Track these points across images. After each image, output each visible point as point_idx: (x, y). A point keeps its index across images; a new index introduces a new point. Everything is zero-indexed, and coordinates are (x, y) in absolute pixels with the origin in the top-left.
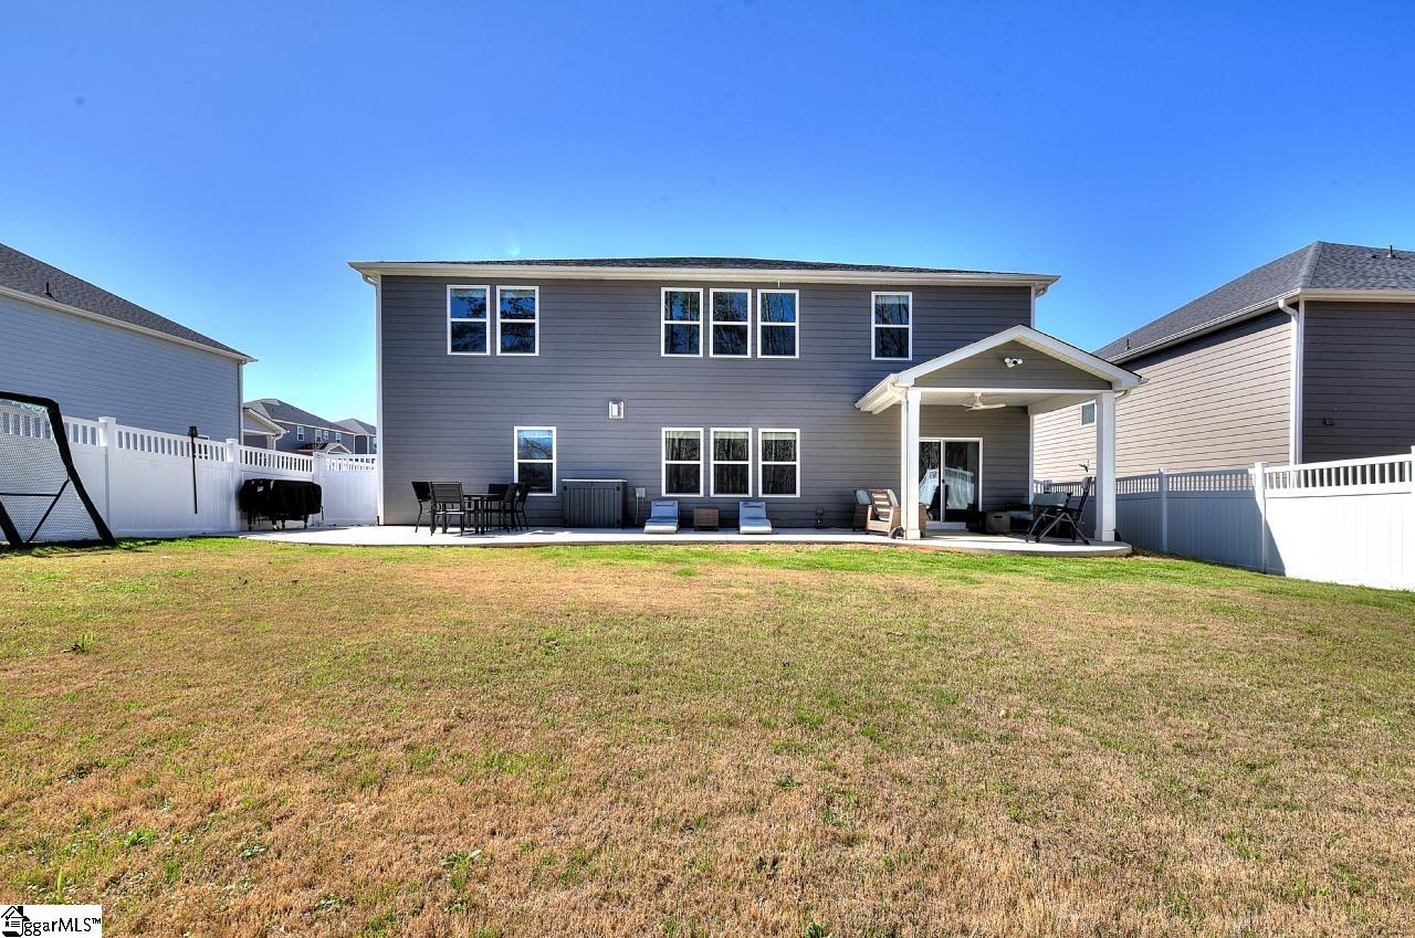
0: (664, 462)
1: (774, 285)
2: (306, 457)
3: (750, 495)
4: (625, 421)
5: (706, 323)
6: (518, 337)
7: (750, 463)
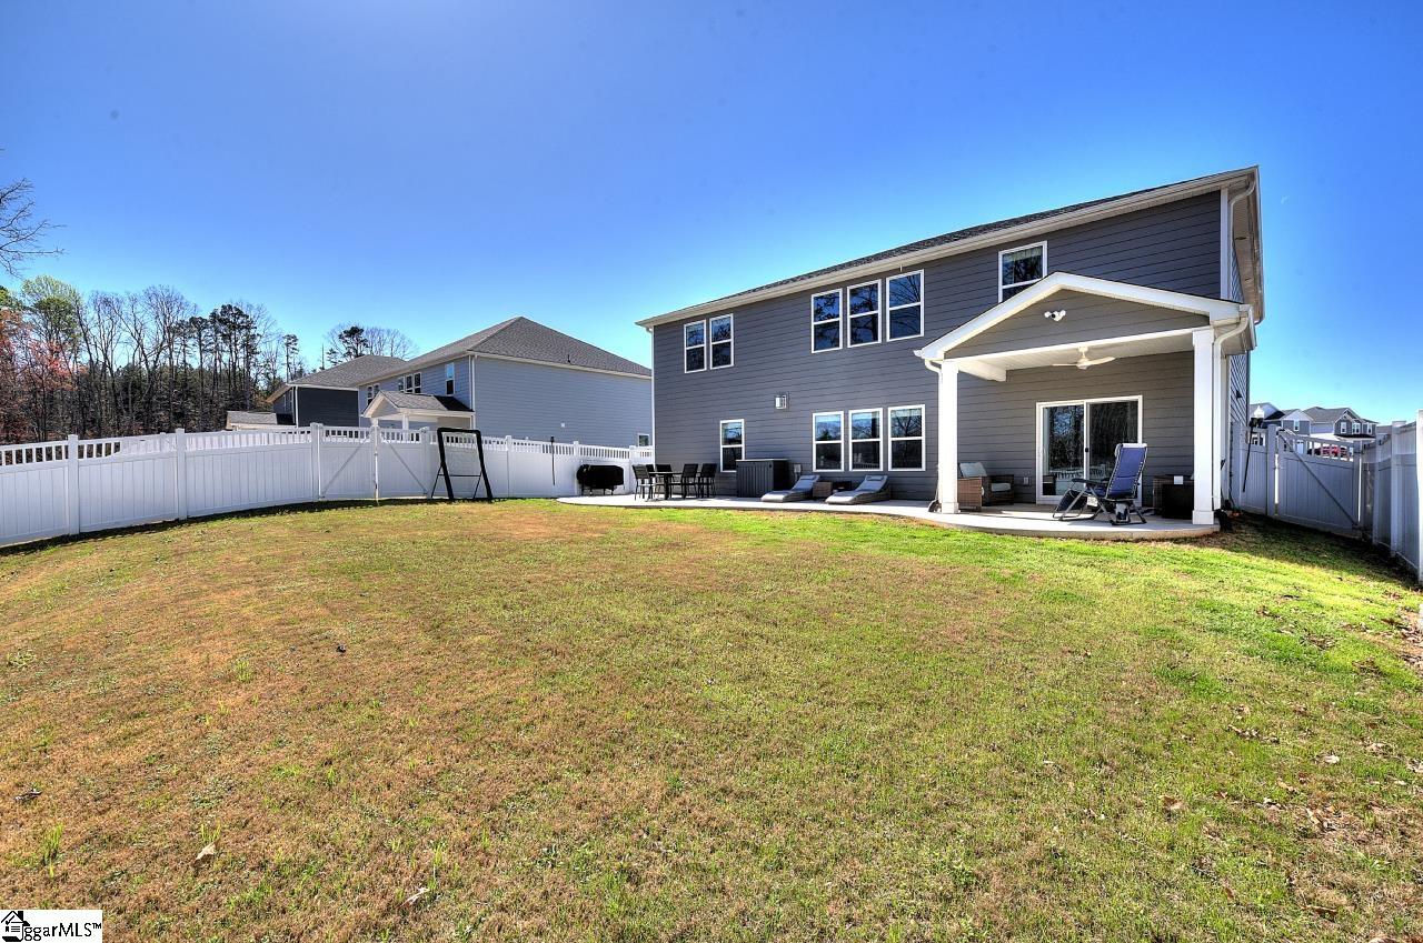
0: (815, 443)
1: (896, 271)
2: (624, 450)
3: (881, 469)
4: (787, 411)
5: (844, 317)
6: (721, 355)
7: (881, 439)
